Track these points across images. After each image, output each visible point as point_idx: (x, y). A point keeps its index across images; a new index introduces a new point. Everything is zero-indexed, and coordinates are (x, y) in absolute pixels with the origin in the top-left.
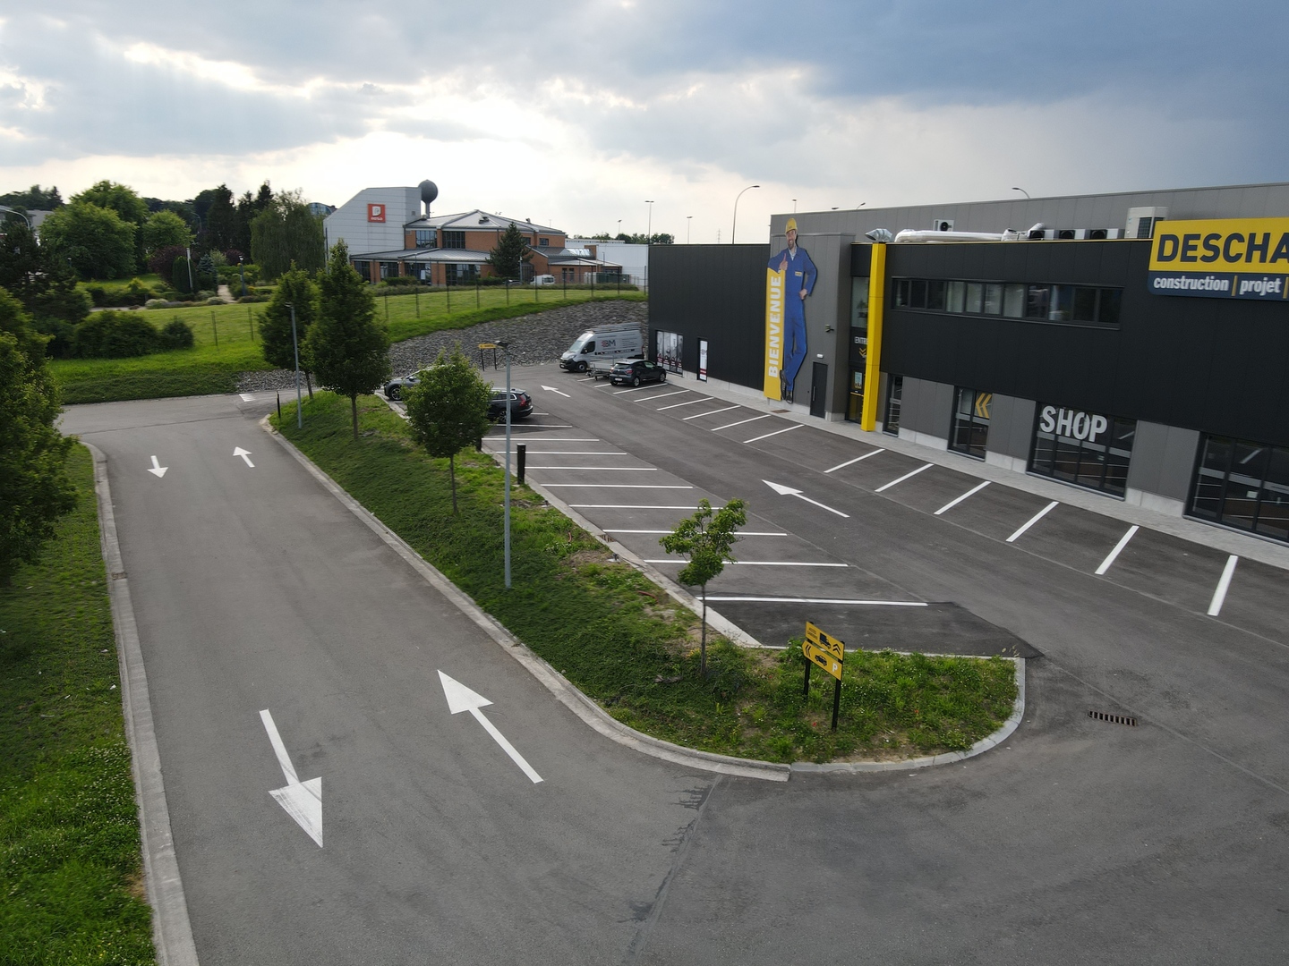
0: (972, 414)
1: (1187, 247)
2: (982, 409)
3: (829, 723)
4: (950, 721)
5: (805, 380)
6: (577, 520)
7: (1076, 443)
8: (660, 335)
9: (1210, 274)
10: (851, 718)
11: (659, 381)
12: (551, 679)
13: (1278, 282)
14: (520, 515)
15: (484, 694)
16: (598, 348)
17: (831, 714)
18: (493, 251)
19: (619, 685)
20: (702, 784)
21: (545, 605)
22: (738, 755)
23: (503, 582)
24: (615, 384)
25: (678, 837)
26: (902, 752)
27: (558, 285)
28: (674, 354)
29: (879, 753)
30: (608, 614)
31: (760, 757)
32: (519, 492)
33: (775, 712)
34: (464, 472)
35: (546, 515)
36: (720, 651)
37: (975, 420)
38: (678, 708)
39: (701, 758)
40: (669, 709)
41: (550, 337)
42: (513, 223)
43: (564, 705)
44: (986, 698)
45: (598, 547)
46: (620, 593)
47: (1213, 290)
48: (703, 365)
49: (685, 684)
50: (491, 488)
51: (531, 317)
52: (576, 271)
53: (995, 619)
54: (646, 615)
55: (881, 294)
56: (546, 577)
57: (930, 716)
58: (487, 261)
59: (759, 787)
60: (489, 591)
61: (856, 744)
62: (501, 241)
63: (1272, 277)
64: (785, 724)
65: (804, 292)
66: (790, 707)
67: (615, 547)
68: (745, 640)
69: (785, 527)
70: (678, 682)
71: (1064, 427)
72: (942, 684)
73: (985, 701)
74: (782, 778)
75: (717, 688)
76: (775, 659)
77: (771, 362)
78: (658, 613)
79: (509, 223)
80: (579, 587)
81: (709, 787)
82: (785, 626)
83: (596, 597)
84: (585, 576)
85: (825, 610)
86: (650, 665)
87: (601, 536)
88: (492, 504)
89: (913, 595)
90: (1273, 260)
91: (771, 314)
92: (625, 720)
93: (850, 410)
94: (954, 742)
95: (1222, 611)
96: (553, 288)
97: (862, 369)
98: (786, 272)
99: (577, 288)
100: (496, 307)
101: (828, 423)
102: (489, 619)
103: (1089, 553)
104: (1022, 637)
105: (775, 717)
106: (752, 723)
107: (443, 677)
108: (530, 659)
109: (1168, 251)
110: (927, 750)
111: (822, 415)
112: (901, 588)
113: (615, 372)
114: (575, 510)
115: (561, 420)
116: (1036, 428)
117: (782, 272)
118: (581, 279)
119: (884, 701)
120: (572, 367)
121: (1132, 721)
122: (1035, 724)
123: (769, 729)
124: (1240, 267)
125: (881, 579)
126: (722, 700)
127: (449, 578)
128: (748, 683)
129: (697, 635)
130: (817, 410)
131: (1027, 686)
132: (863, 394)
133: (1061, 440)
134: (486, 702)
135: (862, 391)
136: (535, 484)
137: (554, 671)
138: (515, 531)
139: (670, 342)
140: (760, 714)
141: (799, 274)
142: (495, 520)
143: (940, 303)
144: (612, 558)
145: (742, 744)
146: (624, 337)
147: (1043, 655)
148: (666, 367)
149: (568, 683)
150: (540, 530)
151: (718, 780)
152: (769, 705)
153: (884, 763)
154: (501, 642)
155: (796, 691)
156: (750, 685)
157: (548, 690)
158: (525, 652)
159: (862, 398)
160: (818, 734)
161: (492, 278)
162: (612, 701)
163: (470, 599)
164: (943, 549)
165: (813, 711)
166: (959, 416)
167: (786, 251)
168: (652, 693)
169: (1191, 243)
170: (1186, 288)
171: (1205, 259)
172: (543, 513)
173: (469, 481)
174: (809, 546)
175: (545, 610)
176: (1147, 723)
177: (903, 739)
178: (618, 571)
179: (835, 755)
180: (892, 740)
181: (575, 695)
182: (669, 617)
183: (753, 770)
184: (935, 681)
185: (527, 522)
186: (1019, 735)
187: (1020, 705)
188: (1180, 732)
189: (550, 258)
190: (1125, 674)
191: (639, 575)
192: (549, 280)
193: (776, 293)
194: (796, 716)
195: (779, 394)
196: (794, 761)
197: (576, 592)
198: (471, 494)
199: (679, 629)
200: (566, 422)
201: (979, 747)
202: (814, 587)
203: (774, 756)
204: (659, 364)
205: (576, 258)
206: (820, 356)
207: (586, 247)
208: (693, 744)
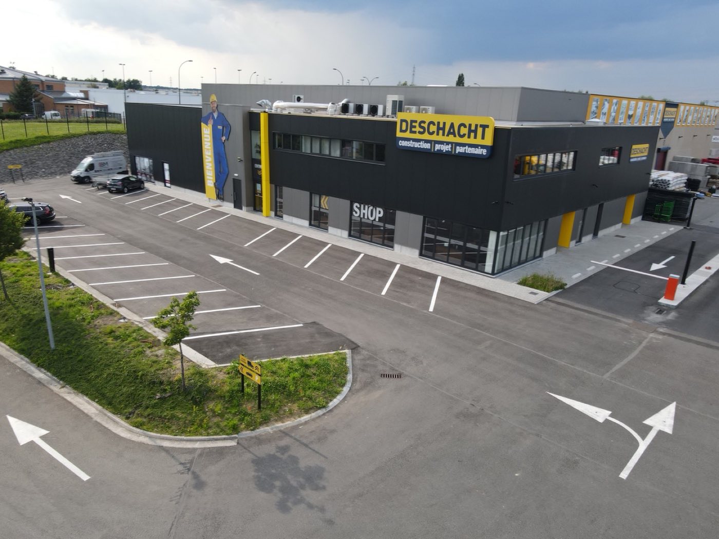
0: (320, 207)
1: (412, 127)
2: (324, 204)
3: (257, 406)
4: (318, 393)
5: (229, 189)
6: (96, 295)
7: (371, 222)
8: (137, 159)
9: (422, 140)
10: (268, 401)
11: (140, 188)
12: (89, 407)
13: (450, 146)
14: (55, 296)
15: (43, 426)
16: (97, 167)
17: (257, 401)
18: (11, 94)
19: (133, 404)
20: (188, 457)
21: (80, 357)
22: (208, 434)
23: (49, 345)
24: (111, 192)
25: (178, 494)
26: (295, 415)
27: (63, 120)
28: (148, 171)
29: (283, 418)
30: (123, 358)
31: (221, 434)
32: (52, 280)
33: (226, 405)
34: (10, 267)
35: (73, 294)
36: (193, 374)
37: (322, 210)
38: (172, 412)
39: (187, 441)
40: (165, 414)
41: (62, 159)
42: (25, 74)
43: (99, 423)
44: (334, 376)
45: (112, 313)
46: (129, 343)
47: (424, 148)
48: (167, 177)
49: (174, 397)
50: (31, 278)
51: (45, 145)
52: (75, 108)
53: (336, 329)
54: (147, 356)
55: (267, 141)
56: (79, 338)
57: (308, 393)
58: (7, 101)
59: (221, 451)
60: (39, 352)
61: (271, 415)
62: (17, 87)
63: (448, 143)
64: (233, 411)
65: (224, 138)
66: (235, 401)
67: (123, 311)
68: (206, 363)
69: (225, 285)
70: (170, 396)
71: (364, 214)
72: (312, 373)
73: (334, 378)
74: (233, 443)
75: (193, 397)
76: (225, 373)
77: (208, 177)
78: (154, 353)
79: (22, 75)
80: (102, 342)
81: (194, 458)
82: (229, 350)
83: (115, 348)
84: (105, 334)
85: (250, 336)
86: (152, 388)
87: (114, 305)
88: (33, 290)
89: (296, 320)
90: (448, 135)
91: (206, 150)
92: (139, 426)
93: (256, 205)
94: (320, 405)
95: (434, 309)
96: (60, 122)
97: (260, 182)
98: (212, 125)
99: (77, 122)
100: (18, 138)
101: (244, 213)
102: (41, 372)
103: (379, 283)
104: (349, 338)
105: (227, 408)
106: (215, 415)
107: (12, 420)
108: (73, 396)
109: (404, 128)
110: (307, 411)
111: (241, 208)
112: (290, 317)
113: (110, 185)
114: (93, 287)
115: (76, 221)
116: (351, 214)
117: (210, 126)
118: (79, 114)
119: (284, 389)
120: (80, 180)
121: (399, 376)
122: (357, 386)
123: (224, 416)
124: (434, 137)
125: (278, 312)
126: (196, 403)
127: (9, 346)
128: (210, 391)
129: (178, 364)
130: (238, 205)
131: (353, 365)
132: (262, 195)
133: (363, 220)
134: (44, 432)
135: (261, 194)
136: (64, 271)
137: (90, 401)
138: (53, 308)
139: (144, 163)
140: (219, 408)
141: (220, 127)
142: (37, 301)
143: (299, 148)
144: (121, 319)
145: (210, 428)
146: (113, 160)
147: (359, 346)
148: (144, 178)
149: (100, 407)
150: (71, 306)
151: (198, 452)
152: (223, 402)
153: (287, 423)
154: (52, 387)
155: (238, 391)
156: (211, 392)
157: (87, 415)
158: (69, 391)
159: (262, 198)
160: (251, 414)
161: (13, 113)
162: (130, 414)
163: (26, 359)
164: (310, 289)
165: (248, 401)
166: (314, 209)
167: (212, 114)
168: (154, 406)
169: (414, 124)
170: (413, 146)
171: (420, 133)
172: (72, 292)
173: (14, 274)
174: (239, 296)
175: (80, 361)
176: (406, 376)
177: (295, 407)
178: (127, 328)
179: (261, 424)
180: (290, 410)
181: (106, 415)
182: (161, 355)
183: (218, 442)
184: (309, 372)
185: (60, 301)
186: (350, 394)
187: (350, 377)
188: (420, 378)
189: (55, 99)
190: (396, 351)
191: (140, 329)
192: (56, 115)
193: (208, 138)
194: (238, 406)
195: (215, 196)
196: (239, 432)
197: (100, 346)
198: (17, 284)
199: (169, 363)
200: (80, 222)
201: (331, 405)
202: (243, 323)
203: (228, 432)
204: (140, 177)
205: (74, 99)
206: (236, 175)
207: (81, 91)
208: (183, 432)
